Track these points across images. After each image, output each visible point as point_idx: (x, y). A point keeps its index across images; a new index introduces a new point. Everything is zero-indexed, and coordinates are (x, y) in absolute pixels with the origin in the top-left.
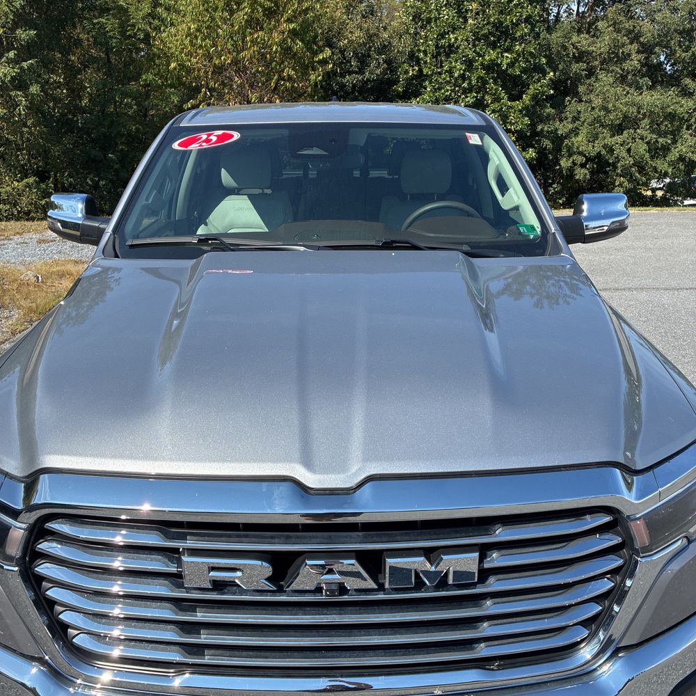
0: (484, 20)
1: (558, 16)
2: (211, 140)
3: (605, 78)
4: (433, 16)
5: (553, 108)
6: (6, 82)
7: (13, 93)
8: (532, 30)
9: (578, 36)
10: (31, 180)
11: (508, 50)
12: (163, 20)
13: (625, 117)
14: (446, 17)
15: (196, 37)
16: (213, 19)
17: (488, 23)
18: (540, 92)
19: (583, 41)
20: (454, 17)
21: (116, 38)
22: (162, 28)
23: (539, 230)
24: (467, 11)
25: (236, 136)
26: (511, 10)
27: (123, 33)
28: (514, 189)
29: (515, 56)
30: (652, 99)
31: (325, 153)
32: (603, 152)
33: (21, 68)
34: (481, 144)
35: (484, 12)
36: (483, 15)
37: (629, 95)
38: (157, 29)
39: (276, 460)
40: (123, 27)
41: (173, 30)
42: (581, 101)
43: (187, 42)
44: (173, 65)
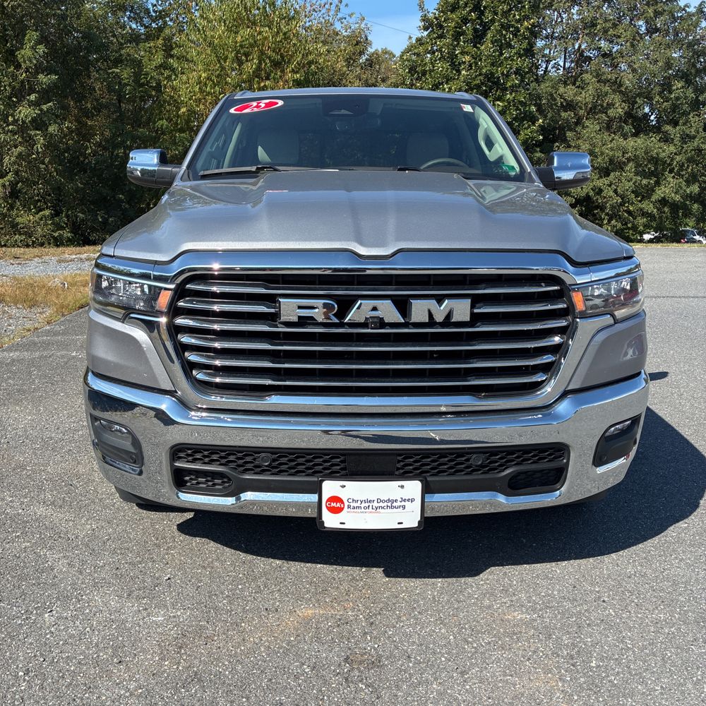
0: (476, 72)
1: (546, 71)
2: (260, 106)
3: (591, 126)
4: (428, 68)
5: (543, 153)
6: (27, 121)
7: (33, 133)
8: (522, 81)
9: (565, 87)
10: (47, 212)
11: (499, 99)
12: (173, 70)
13: (611, 161)
14: (441, 69)
15: (206, 85)
16: (223, 68)
17: (480, 74)
18: (530, 137)
19: (569, 92)
20: (448, 69)
21: (130, 85)
22: (173, 77)
23: (518, 170)
24: (460, 64)
25: (280, 103)
26: (502, 62)
27: (137, 81)
28: (499, 144)
29: (506, 104)
30: (636, 144)
31: (350, 113)
32: (591, 193)
33: (41, 110)
34: (472, 111)
35: (476, 64)
36: (475, 66)
37: (614, 141)
38: (169, 78)
39: (340, 240)
40: (137, 75)
41: (184, 77)
42: (569, 146)
43: (197, 89)
44: (183, 110)
